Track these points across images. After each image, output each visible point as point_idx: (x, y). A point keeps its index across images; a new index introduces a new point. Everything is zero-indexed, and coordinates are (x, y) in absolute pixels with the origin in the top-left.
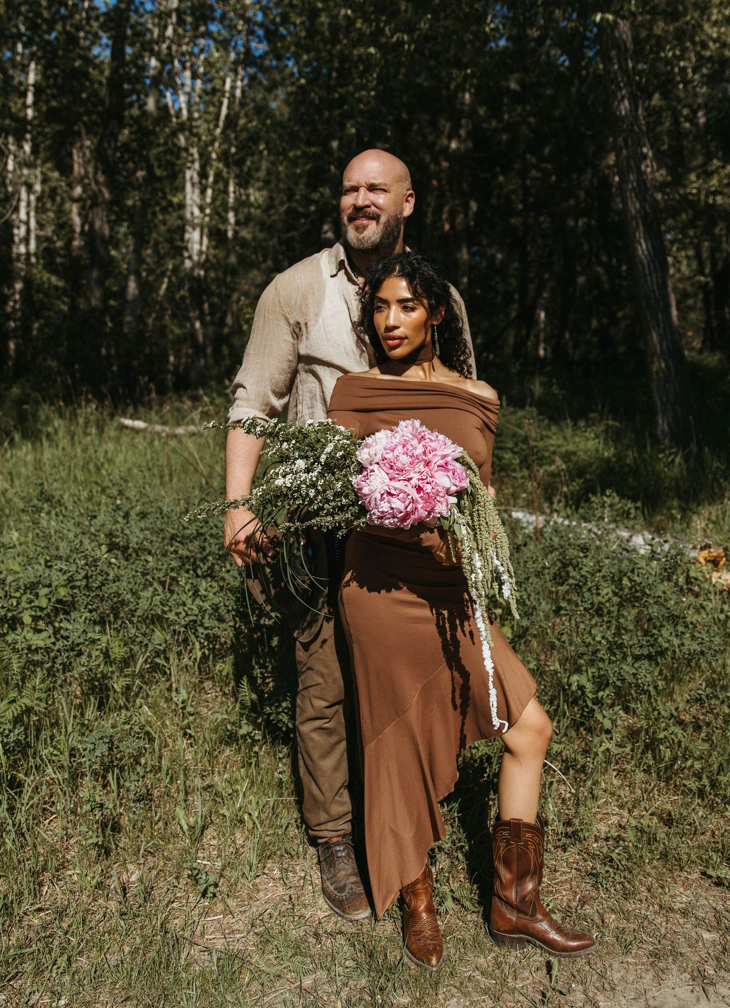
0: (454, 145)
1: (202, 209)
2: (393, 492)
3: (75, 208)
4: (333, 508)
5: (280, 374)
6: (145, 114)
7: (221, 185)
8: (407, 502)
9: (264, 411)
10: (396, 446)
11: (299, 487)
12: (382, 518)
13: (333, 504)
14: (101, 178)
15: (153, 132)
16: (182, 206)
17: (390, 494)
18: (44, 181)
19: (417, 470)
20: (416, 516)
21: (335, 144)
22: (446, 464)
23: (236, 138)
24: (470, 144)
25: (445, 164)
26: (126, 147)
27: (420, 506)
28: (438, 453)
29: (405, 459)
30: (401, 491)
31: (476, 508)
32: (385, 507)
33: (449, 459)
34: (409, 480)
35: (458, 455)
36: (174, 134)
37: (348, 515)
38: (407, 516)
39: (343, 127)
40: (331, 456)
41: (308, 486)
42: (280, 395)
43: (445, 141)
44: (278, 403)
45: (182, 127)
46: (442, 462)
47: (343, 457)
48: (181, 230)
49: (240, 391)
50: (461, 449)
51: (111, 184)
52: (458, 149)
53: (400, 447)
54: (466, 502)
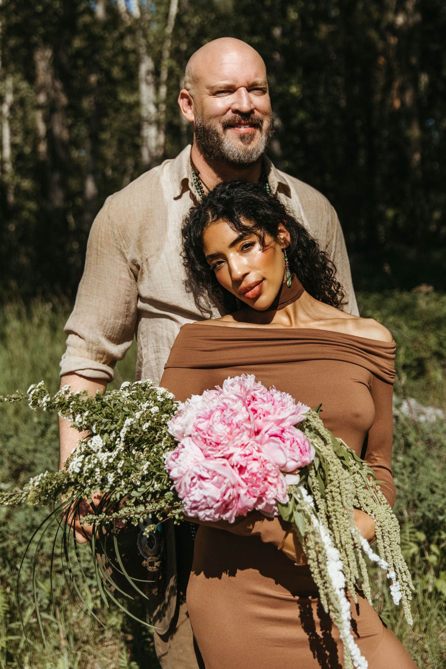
0: (400, 20)
1: (157, 105)
2: (205, 475)
3: (39, 115)
4: (145, 495)
5: (116, 318)
6: (95, 22)
7: (173, 82)
8: (224, 487)
9: (101, 359)
10: (212, 412)
11: (92, 472)
12: (196, 508)
13: (142, 490)
14: (58, 85)
15: (102, 38)
16: (138, 104)
17: (201, 478)
18: (16, 91)
19: (239, 443)
20: (240, 505)
21: (277, 32)
22: (283, 431)
23: (188, 35)
24: (418, 17)
25: (393, 41)
26: (79, 54)
27: (242, 492)
28: (270, 417)
29: (220, 429)
30: (215, 473)
31: (330, 487)
32: (196, 494)
33: (284, 425)
34: (228, 457)
35: (299, 418)
36: (122, 37)
37: (163, 504)
38: (226, 507)
39: (284, 14)
40: (132, 429)
41: (103, 470)
42: (118, 341)
43: (390, 16)
44: (116, 350)
45: (131, 31)
46: (276, 430)
47: (150, 429)
48: (138, 128)
49: (71, 339)
50: (305, 409)
51: (68, 90)
52: (406, 23)
53: (218, 413)
54: (314, 481)
